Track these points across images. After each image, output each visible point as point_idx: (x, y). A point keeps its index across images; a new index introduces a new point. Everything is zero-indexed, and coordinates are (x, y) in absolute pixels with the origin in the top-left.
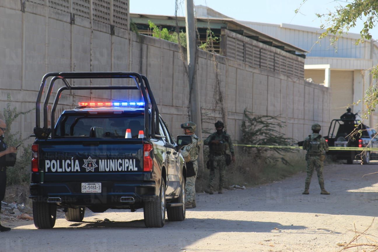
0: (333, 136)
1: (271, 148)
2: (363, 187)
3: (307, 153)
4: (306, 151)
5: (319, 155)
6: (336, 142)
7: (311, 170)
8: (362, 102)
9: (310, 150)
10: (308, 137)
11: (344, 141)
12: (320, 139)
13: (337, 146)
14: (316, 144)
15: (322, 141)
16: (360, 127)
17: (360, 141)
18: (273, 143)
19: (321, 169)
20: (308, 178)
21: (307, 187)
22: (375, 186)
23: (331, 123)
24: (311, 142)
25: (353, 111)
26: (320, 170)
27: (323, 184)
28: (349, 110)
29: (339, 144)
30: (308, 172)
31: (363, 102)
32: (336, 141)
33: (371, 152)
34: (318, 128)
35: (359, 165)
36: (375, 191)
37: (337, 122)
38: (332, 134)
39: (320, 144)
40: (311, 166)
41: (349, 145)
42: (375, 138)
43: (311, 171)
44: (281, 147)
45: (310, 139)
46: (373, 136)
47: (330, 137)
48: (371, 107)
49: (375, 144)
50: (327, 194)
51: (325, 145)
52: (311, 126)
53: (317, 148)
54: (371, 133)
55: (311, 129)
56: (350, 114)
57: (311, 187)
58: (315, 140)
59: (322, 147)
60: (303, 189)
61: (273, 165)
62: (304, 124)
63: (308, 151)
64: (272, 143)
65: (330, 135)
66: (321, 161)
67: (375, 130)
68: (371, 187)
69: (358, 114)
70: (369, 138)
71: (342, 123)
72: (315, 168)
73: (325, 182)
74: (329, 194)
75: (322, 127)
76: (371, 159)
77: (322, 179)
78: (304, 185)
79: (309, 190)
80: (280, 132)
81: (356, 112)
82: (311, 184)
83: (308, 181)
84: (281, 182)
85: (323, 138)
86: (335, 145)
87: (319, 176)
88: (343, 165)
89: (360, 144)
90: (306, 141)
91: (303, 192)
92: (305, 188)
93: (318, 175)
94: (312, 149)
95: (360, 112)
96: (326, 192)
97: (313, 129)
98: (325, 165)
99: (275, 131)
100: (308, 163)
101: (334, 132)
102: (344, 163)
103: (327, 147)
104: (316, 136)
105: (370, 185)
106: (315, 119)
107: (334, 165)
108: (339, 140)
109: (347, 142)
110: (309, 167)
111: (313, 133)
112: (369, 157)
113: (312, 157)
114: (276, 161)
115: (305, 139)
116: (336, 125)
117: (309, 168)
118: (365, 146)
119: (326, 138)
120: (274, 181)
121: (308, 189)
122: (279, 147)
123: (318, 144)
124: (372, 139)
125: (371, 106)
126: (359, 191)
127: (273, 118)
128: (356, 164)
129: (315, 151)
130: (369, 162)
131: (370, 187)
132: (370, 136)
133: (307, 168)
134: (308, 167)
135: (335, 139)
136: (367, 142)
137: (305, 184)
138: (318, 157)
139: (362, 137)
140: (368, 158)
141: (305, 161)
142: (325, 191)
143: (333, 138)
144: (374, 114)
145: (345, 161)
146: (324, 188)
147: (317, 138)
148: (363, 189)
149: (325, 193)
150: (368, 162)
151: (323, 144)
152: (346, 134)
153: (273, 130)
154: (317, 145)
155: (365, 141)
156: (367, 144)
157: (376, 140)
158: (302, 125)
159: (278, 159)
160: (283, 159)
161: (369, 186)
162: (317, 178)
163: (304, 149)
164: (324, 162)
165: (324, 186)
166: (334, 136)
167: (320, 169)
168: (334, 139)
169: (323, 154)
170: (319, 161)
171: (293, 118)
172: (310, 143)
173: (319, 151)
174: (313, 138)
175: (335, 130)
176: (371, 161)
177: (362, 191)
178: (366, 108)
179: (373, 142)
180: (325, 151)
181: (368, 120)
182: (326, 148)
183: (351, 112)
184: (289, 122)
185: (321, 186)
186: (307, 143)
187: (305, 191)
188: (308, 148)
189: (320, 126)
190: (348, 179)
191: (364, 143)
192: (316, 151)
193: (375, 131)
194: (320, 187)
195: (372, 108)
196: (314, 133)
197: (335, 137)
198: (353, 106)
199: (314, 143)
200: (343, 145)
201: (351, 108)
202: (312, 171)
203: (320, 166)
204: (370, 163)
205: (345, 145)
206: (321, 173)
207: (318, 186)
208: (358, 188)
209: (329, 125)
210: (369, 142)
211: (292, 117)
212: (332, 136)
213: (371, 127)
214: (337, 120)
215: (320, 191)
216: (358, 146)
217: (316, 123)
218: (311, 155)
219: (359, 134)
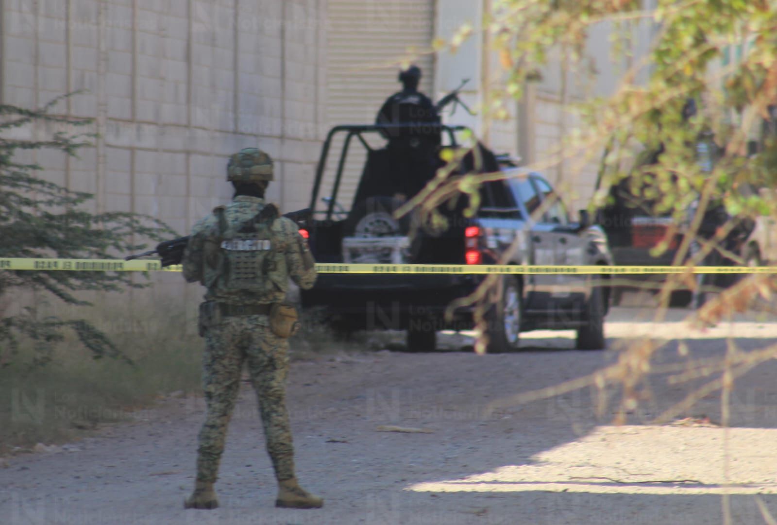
0: (336, 209)
1: (19, 273)
2: (492, 465)
3: (205, 297)
4: (199, 291)
5: (269, 310)
6: (349, 242)
7: (227, 383)
8: (479, 37)
9: (221, 282)
10: (212, 220)
11: (392, 233)
12: (270, 223)
13: (357, 259)
14: (253, 251)
15: (280, 238)
16: (467, 165)
17: (471, 232)
18: (32, 249)
19: (279, 380)
20: (213, 427)
21: (206, 472)
22: (547, 462)
23: (327, 146)
24: (229, 240)
25: (431, 84)
26: (274, 383)
27: (290, 453)
28: (410, 78)
29: (366, 251)
30: (209, 395)
31: (485, 35)
32: (351, 233)
33: (528, 288)
34: (259, 169)
35: (465, 355)
36: (551, 488)
37: (355, 141)
38: (332, 203)
39: (273, 250)
40: (226, 362)
41: (415, 256)
42: (545, 219)
43: (229, 387)
44: (72, 264)
45: (222, 224)
46: (534, 205)
47: (321, 217)
48: (521, 62)
49: (545, 247)
50: (305, 504)
51: (296, 257)
52: (225, 161)
53: (259, 273)
54: (524, 194)
55: (224, 174)
56: (413, 100)
57: (226, 471)
58: (248, 229)
59: (282, 267)
60: (188, 483)
61: (35, 360)
62: (188, 153)
63: (213, 287)
64: (26, 248)
65: (321, 206)
66: (279, 336)
67: (544, 175)
68: (532, 467)
69: (462, 96)
70: (516, 216)
71: (377, 141)
72: (245, 375)
73: (296, 445)
74: (318, 505)
75: (277, 166)
76: (528, 324)
77: (284, 428)
78: (190, 461)
79: (216, 486)
80: (67, 191)
81: (452, 87)
82: (226, 453)
83: (212, 442)
84: (74, 449)
85: (288, 222)
86: (346, 254)
87: (265, 417)
88: (387, 353)
89: (472, 250)
90: (198, 235)
91: (188, 495)
92: (195, 475)
93: (262, 409)
94: (233, 276)
95: (467, 87)
96: (303, 494)
97: (232, 179)
98: (296, 359)
99: (42, 183)
100: (211, 347)
101: (342, 187)
102: (393, 348)
103: (308, 266)
104: (249, 209)
105: (523, 458)
106: (242, 128)
107: (341, 356)
108: (367, 230)
109: (404, 242)
110: (217, 367)
111: (236, 195)
112: (516, 316)
113: (233, 320)
114: (49, 338)
115: (198, 229)
116: (351, 151)
117: (215, 372)
118: (495, 257)
119: (303, 217)
120: (40, 446)
121: (214, 480)
122: (61, 264)
123: (262, 251)
124: (532, 222)
125: (525, 53)
126: (468, 488)
127: (31, 115)
128: (451, 350)
129: (248, 286)
130: (518, 340)
131: (523, 468)
132: (522, 209)
133: (205, 374)
134: (209, 366)
135: (348, 227)
136: (504, 239)
137: (195, 456)
138: (262, 319)
139: (482, 214)
140: (511, 321)
141: (198, 338)
142: (295, 490)
143: (335, 218)
144: (539, 98)
145: (398, 336)
146: (291, 476)
147: (257, 219)
148: (488, 476)
149: (300, 498)
150: (511, 338)
151: (287, 251)
152: (399, 197)
153: (31, 181)
154: (260, 258)
155: (497, 234)
156: (503, 247)
157: (550, 227)
158: (181, 157)
159: (57, 330)
160: (83, 329)
161: (519, 464)
162: (259, 423)
163: (190, 277)
164: (294, 340)
165: (292, 464)
166: (342, 212)
167: (273, 379)
168: (341, 223)
169: (286, 304)
170: (269, 336)
171: (131, 121)
172: (223, 246)
173: (269, 286)
174: (236, 219)
175: (344, 180)
176: (524, 335)
177: (482, 488)
178: (500, 67)
179: (535, 239)
180: (293, 288)
181: (512, 126)
182: (300, 272)
183: (422, 87)
184: (111, 139)
185: (276, 467)
186: (209, 247)
187: (198, 492)
188: (209, 273)
189: (267, 160)
190: (414, 429)
191: (492, 243)
192: (256, 286)
193: (545, 182)
194: (270, 471)
195: (532, 63)
196: (240, 197)
197: (344, 217)
198: (433, 59)
199: (243, 245)
200: (385, 256)
201: (422, 66)
202: (232, 388)
203: (272, 364)
204: (521, 345)
205: (397, 256)
206: (279, 399)
207: (265, 466)
208: (462, 472)
209: (317, 156)
210: (514, 236)
211: (127, 115)
212: (330, 212)
213: (525, 162)
214: (355, 130)
215: (274, 492)
216: (464, 261)
217: (249, 144)
218: (226, 310)
219: (464, 199)
